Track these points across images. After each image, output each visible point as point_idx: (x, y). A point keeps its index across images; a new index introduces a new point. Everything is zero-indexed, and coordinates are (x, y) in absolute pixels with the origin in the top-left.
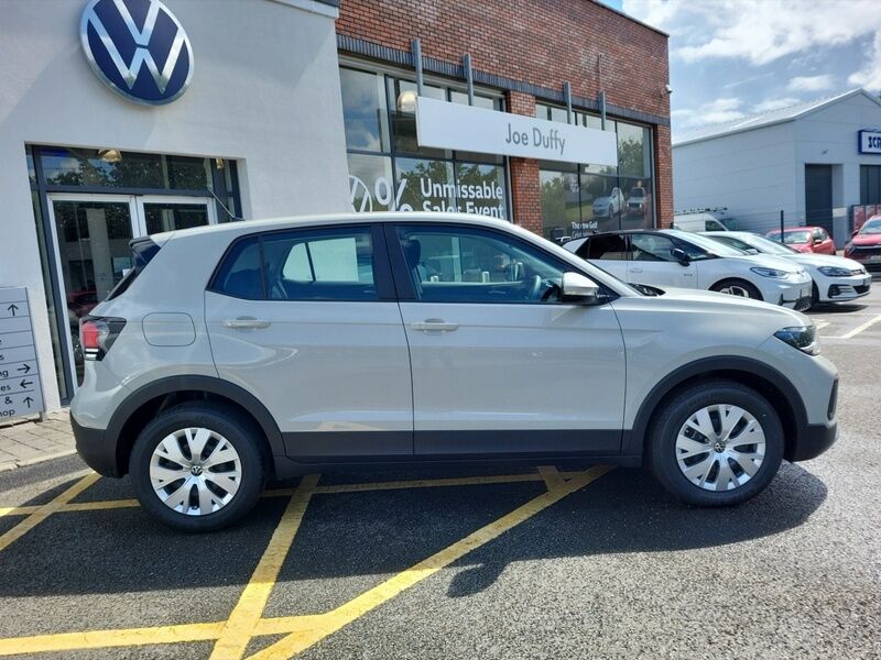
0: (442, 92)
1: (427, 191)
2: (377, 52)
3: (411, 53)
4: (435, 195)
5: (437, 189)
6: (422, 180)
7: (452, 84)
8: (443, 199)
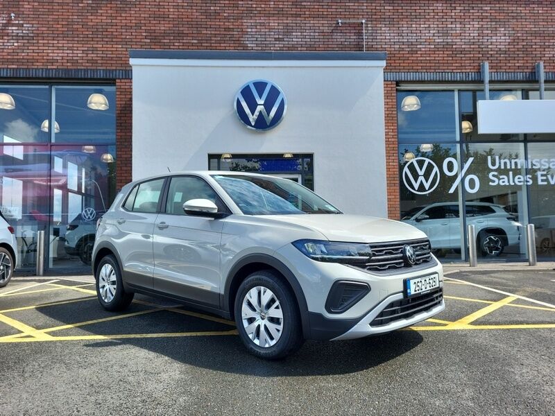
0: (519, 93)
1: (493, 164)
2: (449, 77)
3: (480, 71)
4: (503, 167)
5: (505, 163)
6: (489, 158)
7: (526, 86)
8: (511, 170)
